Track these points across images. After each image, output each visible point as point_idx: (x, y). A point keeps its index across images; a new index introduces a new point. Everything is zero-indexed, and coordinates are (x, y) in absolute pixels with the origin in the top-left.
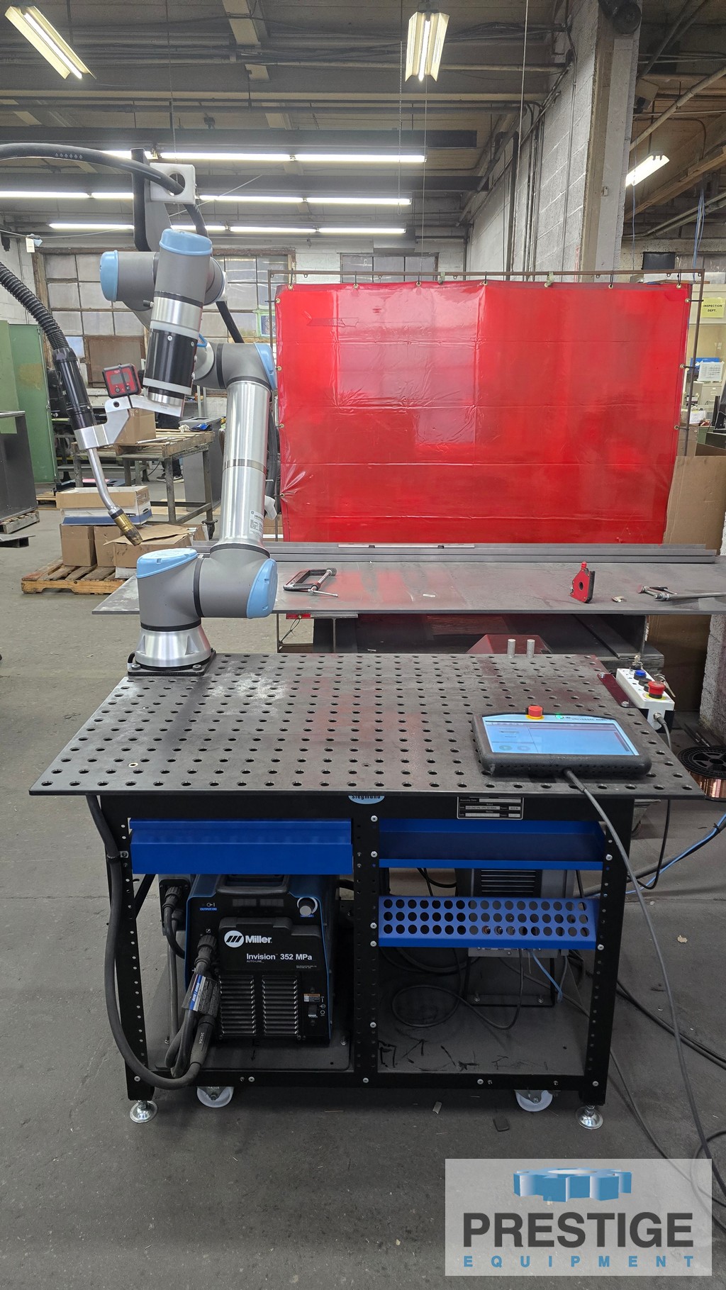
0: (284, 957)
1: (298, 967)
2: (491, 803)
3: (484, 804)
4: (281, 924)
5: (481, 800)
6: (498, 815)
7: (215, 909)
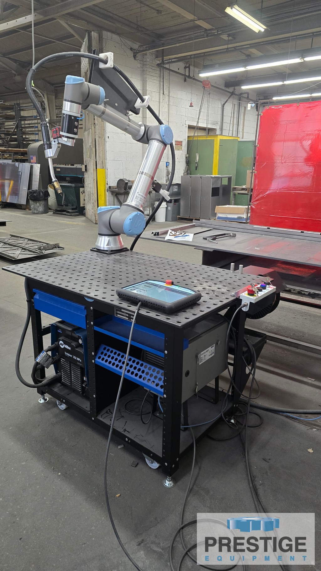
0: (75, 357)
1: (78, 363)
2: (125, 312)
3: (123, 312)
4: (74, 344)
5: (122, 310)
6: (127, 318)
7: (61, 332)
